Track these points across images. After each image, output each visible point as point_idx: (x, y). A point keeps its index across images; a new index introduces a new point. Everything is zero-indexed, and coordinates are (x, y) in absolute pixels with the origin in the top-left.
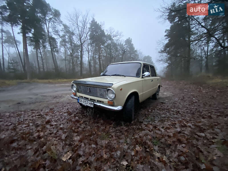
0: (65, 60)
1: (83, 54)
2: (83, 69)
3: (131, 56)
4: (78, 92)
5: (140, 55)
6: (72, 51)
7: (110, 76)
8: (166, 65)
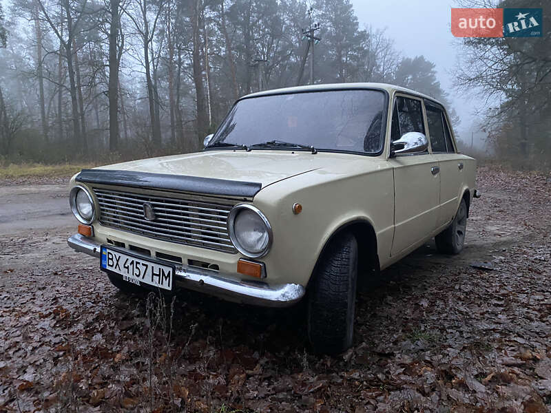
0: (39, 74)
1: (121, 48)
2: (120, 116)
3: (340, 57)
4: (103, 224)
5: (380, 55)
6: (71, 36)
7: (245, 148)
8: (498, 99)
